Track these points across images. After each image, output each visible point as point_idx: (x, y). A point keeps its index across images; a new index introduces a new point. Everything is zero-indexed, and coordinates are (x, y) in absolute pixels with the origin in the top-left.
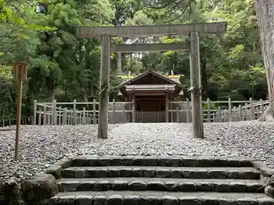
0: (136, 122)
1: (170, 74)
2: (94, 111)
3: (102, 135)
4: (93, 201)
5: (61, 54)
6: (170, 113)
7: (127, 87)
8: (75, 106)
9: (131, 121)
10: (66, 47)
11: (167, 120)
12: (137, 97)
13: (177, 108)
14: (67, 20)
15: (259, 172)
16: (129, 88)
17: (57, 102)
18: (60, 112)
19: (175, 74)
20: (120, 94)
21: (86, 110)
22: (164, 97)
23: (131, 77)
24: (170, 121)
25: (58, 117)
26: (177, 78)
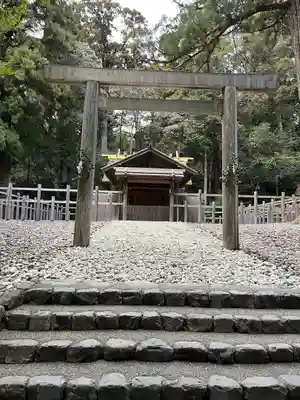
0: (128, 219)
1: (174, 155)
2: (68, 202)
3: (81, 239)
4: (65, 391)
5: (23, 120)
6: (175, 208)
7: (118, 169)
8: (39, 194)
9: (120, 219)
10: (29, 109)
11: (171, 218)
12: (130, 185)
13: (185, 202)
14: (33, 72)
16: (120, 171)
17: (14, 186)
18: (18, 201)
19: (181, 155)
20: (105, 179)
21: (56, 199)
22: (168, 186)
23: (119, 157)
24: (175, 220)
26: (184, 161)
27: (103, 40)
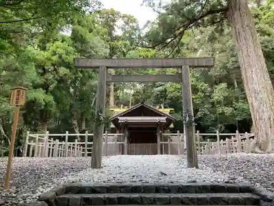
0: (128, 154)
1: (161, 108)
2: (87, 143)
5: (57, 88)
6: (161, 145)
7: (120, 118)
8: (67, 138)
9: (123, 154)
10: (61, 81)
11: (159, 151)
13: (169, 140)
14: (64, 56)
15: (258, 197)
16: (122, 120)
17: (50, 133)
18: (52, 143)
19: (165, 108)
20: (112, 126)
21: (78, 141)
22: (155, 129)
23: (122, 110)
24: (162, 153)
25: (49, 149)
26: (167, 111)
27: (110, 34)
